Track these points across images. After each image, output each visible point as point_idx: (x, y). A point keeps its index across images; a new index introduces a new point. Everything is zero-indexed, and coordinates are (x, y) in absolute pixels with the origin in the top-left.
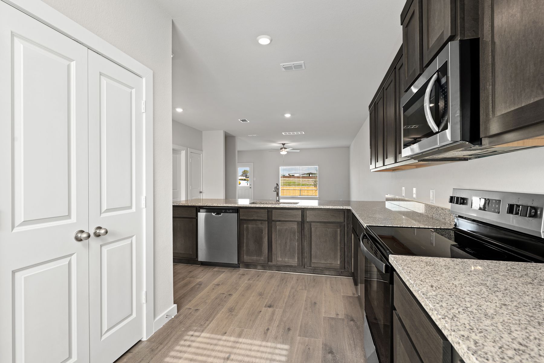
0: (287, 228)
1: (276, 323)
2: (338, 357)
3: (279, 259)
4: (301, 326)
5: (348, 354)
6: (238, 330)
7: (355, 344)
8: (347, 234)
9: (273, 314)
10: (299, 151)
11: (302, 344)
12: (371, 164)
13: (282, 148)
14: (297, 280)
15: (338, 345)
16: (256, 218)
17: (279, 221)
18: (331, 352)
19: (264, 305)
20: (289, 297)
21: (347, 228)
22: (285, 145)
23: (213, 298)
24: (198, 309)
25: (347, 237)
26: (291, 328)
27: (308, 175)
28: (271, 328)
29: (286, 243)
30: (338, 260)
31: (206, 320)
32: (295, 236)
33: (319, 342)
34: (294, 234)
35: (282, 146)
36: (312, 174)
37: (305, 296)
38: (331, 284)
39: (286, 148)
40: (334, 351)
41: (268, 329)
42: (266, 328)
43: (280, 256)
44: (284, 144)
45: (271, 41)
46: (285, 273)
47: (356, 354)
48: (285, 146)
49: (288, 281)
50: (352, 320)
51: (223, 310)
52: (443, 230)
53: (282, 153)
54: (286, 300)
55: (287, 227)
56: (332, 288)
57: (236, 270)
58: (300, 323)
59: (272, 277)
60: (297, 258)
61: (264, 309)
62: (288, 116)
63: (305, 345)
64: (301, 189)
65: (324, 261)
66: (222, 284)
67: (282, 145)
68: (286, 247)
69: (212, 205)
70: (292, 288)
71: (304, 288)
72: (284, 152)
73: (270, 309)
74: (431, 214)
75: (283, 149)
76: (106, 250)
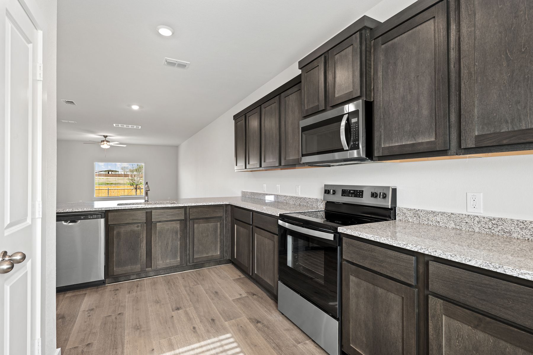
0: (168, 229)
1: (198, 320)
2: (265, 322)
3: (160, 262)
4: (221, 314)
5: (269, 317)
6: (164, 342)
7: (268, 310)
8: (225, 226)
9: (187, 314)
10: (125, 146)
11: (233, 326)
12: (236, 165)
13: (103, 141)
14: (183, 278)
15: (259, 315)
16: (131, 221)
17: (160, 222)
18: (258, 322)
19: (171, 310)
20: (189, 295)
21: (226, 221)
22: (108, 137)
23: (99, 324)
24: (89, 344)
25: (226, 229)
26: (214, 319)
27: (107, 173)
28: (195, 326)
29: (168, 244)
30: (218, 251)
31: (113, 349)
32: (178, 235)
33: (244, 319)
34: (177, 233)
35: (104, 139)
36: (112, 171)
37: (203, 290)
38: (216, 273)
39: (109, 142)
40: (260, 320)
41: (194, 328)
42: (192, 328)
43: (160, 259)
44: (106, 137)
45: (173, 34)
46: (165, 276)
47: (274, 315)
48: (107, 139)
49: (175, 282)
50: (254, 295)
51: (126, 332)
52: (311, 213)
53: (102, 146)
54: (188, 298)
55: (169, 227)
56: (219, 276)
57: (102, 287)
58: (217, 311)
59: (154, 283)
60: (179, 257)
61: (174, 313)
62: (135, 107)
63: (236, 326)
64: (109, 189)
65: (206, 254)
66: (96, 307)
67: (103, 137)
68: (168, 248)
69: (62, 212)
70: (185, 287)
71: (196, 283)
72: (105, 146)
73: (180, 311)
74: (298, 203)
75: (105, 142)
76: (8, 287)
